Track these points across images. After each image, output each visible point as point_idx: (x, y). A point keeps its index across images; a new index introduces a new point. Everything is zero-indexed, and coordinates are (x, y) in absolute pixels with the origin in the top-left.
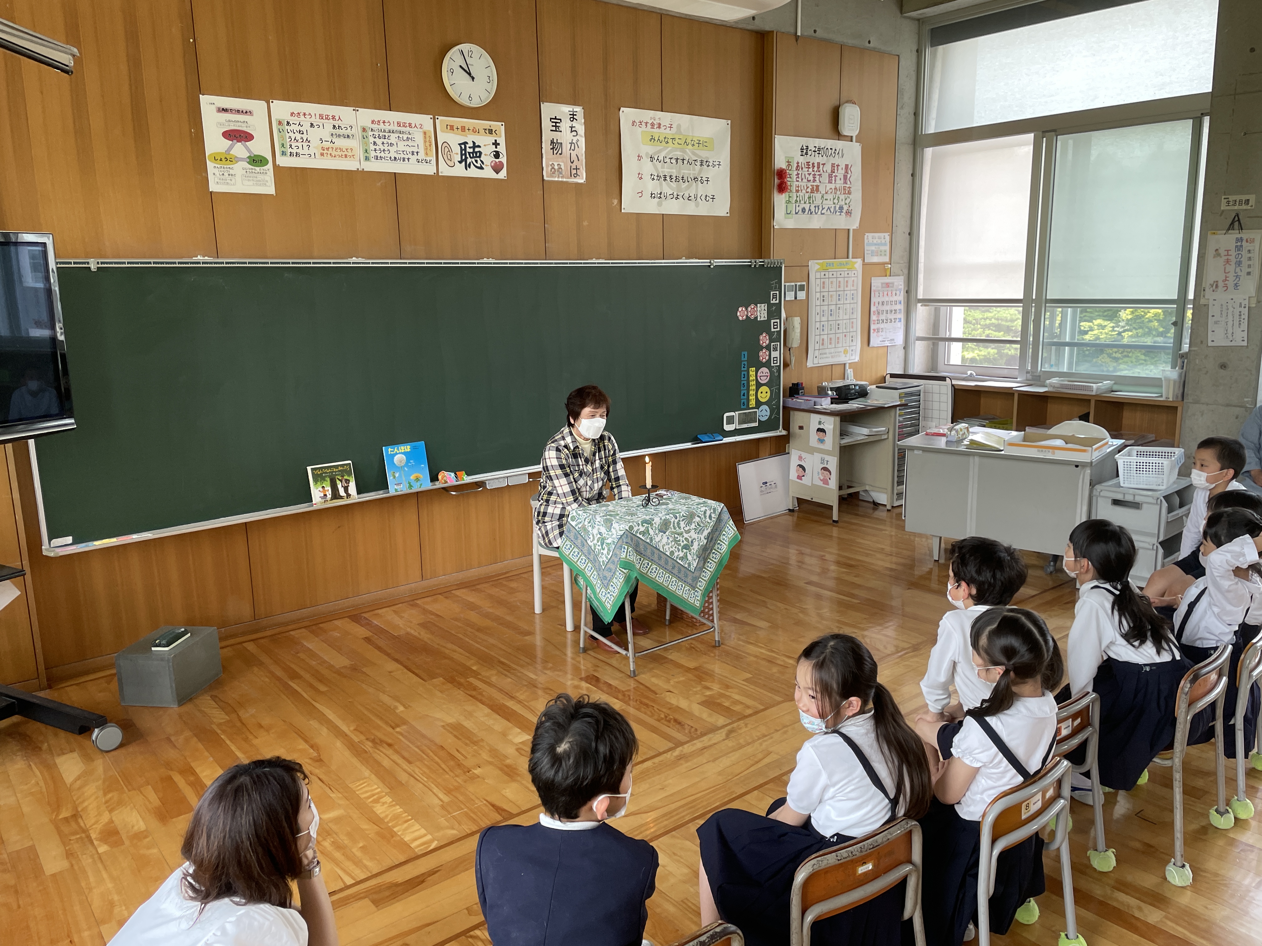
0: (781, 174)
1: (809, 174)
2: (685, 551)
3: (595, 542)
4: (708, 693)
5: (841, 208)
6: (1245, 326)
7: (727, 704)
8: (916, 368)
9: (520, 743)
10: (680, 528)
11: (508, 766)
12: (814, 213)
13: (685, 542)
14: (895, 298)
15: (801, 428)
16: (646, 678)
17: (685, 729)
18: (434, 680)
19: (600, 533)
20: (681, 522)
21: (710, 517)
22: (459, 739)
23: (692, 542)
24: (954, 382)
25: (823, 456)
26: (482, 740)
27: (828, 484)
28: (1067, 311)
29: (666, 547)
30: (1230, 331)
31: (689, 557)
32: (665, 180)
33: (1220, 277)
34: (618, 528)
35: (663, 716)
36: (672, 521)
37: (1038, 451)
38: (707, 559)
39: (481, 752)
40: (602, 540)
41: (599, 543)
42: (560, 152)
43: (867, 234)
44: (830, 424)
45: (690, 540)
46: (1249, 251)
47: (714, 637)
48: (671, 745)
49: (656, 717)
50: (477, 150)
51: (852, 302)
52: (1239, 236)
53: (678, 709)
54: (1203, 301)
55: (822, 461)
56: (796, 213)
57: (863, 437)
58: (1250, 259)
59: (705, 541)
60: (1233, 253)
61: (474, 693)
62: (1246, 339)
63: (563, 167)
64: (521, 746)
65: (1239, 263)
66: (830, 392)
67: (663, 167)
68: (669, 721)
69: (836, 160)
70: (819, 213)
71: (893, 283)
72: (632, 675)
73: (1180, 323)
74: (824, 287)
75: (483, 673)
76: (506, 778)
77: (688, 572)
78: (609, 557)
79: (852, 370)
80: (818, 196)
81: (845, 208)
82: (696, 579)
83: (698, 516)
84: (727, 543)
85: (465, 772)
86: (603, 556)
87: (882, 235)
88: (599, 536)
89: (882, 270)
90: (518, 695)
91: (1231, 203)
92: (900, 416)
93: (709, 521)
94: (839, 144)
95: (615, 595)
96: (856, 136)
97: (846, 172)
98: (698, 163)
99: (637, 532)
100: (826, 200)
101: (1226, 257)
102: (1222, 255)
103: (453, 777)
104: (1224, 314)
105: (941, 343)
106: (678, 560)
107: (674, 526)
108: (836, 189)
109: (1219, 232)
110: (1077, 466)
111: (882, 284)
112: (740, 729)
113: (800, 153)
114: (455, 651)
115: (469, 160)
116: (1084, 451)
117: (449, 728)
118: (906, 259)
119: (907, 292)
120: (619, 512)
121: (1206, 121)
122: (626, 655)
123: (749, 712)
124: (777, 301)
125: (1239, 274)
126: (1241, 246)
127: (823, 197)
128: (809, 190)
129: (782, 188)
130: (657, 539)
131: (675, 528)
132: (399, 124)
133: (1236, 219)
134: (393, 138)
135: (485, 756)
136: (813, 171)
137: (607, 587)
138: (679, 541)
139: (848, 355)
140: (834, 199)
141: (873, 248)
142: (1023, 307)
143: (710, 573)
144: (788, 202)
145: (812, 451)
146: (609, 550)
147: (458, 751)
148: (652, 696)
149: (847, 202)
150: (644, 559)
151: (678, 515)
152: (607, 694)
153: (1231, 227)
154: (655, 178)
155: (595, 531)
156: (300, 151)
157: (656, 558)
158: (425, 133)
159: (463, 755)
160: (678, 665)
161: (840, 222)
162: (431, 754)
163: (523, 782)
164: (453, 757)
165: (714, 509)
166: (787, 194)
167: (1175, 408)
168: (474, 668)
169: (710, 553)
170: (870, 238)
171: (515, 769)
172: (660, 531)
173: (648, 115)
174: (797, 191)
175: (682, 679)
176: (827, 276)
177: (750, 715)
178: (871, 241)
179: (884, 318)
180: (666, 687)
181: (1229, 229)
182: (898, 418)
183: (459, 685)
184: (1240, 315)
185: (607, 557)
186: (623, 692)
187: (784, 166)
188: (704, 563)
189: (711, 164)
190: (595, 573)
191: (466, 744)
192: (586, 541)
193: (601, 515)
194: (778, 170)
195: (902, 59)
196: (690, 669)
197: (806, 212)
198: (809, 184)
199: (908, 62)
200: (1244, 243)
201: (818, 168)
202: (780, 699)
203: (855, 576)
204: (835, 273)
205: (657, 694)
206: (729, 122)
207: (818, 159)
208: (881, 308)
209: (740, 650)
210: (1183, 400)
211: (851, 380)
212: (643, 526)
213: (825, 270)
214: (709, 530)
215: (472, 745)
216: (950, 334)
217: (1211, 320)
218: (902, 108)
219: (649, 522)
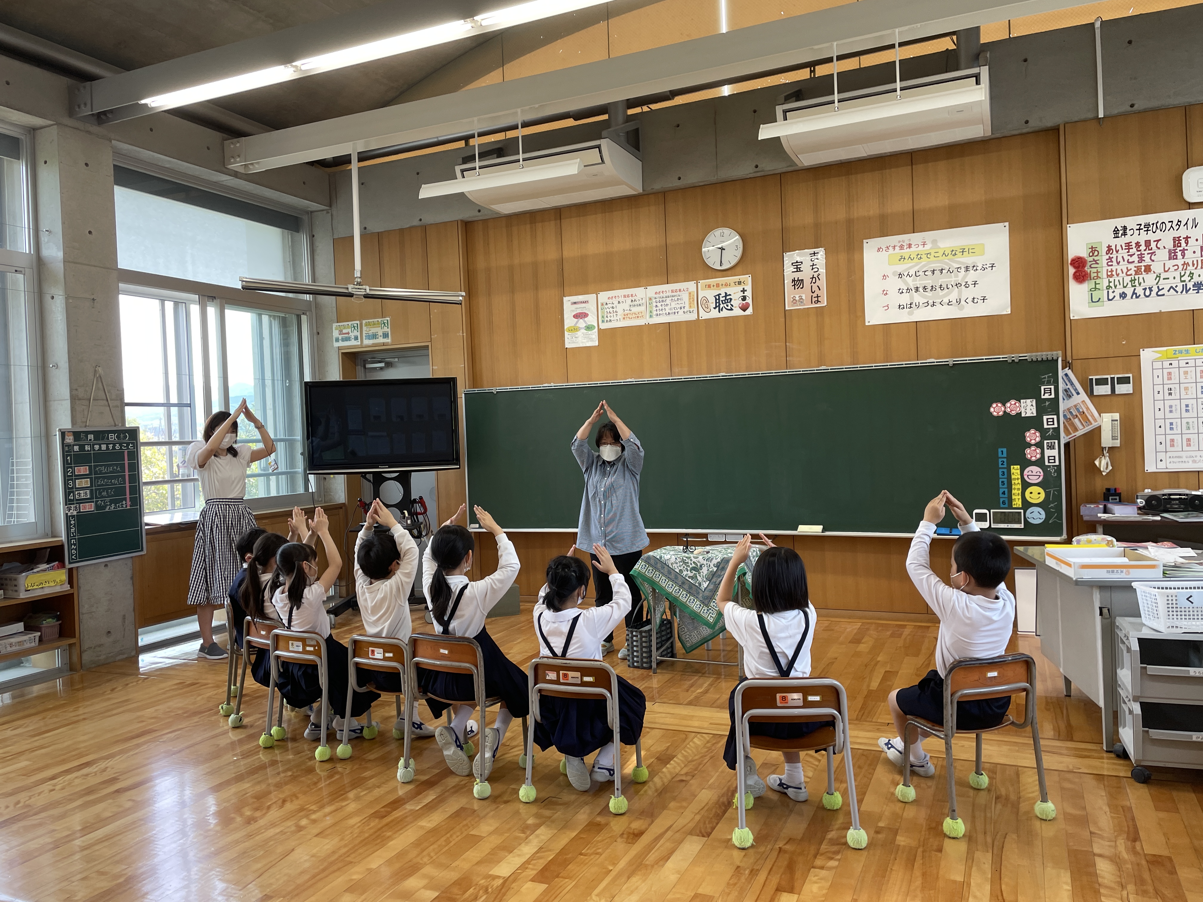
0: (1079, 263)
1: (1132, 255)
5: (1198, 285)
12: (1142, 296)
31: (699, 578)
32: (917, 291)
42: (801, 286)
50: (728, 297)
56: (1110, 300)
63: (804, 298)
67: (914, 281)
69: (1184, 233)
70: (1154, 295)
74: (1169, 379)
80: (1150, 276)
94: (1186, 214)
98: (963, 269)
100: (1166, 279)
108: (1185, 264)
113: (1112, 236)
115: (722, 306)
124: (1053, 396)
127: (1159, 276)
128: (1132, 272)
129: (1081, 277)
132: (672, 291)
134: (668, 301)
136: (1139, 251)
140: (1182, 276)
144: (1095, 289)
154: (904, 291)
156: (612, 319)
158: (690, 293)
166: (1092, 281)
173: (896, 240)
174: (1110, 276)
176: (1175, 366)
187: (1084, 254)
189: (979, 268)
194: (1073, 258)
197: (1128, 297)
198: (1132, 266)
201: (1148, 246)
206: (1007, 224)
207: (1145, 237)
213: (1172, 358)
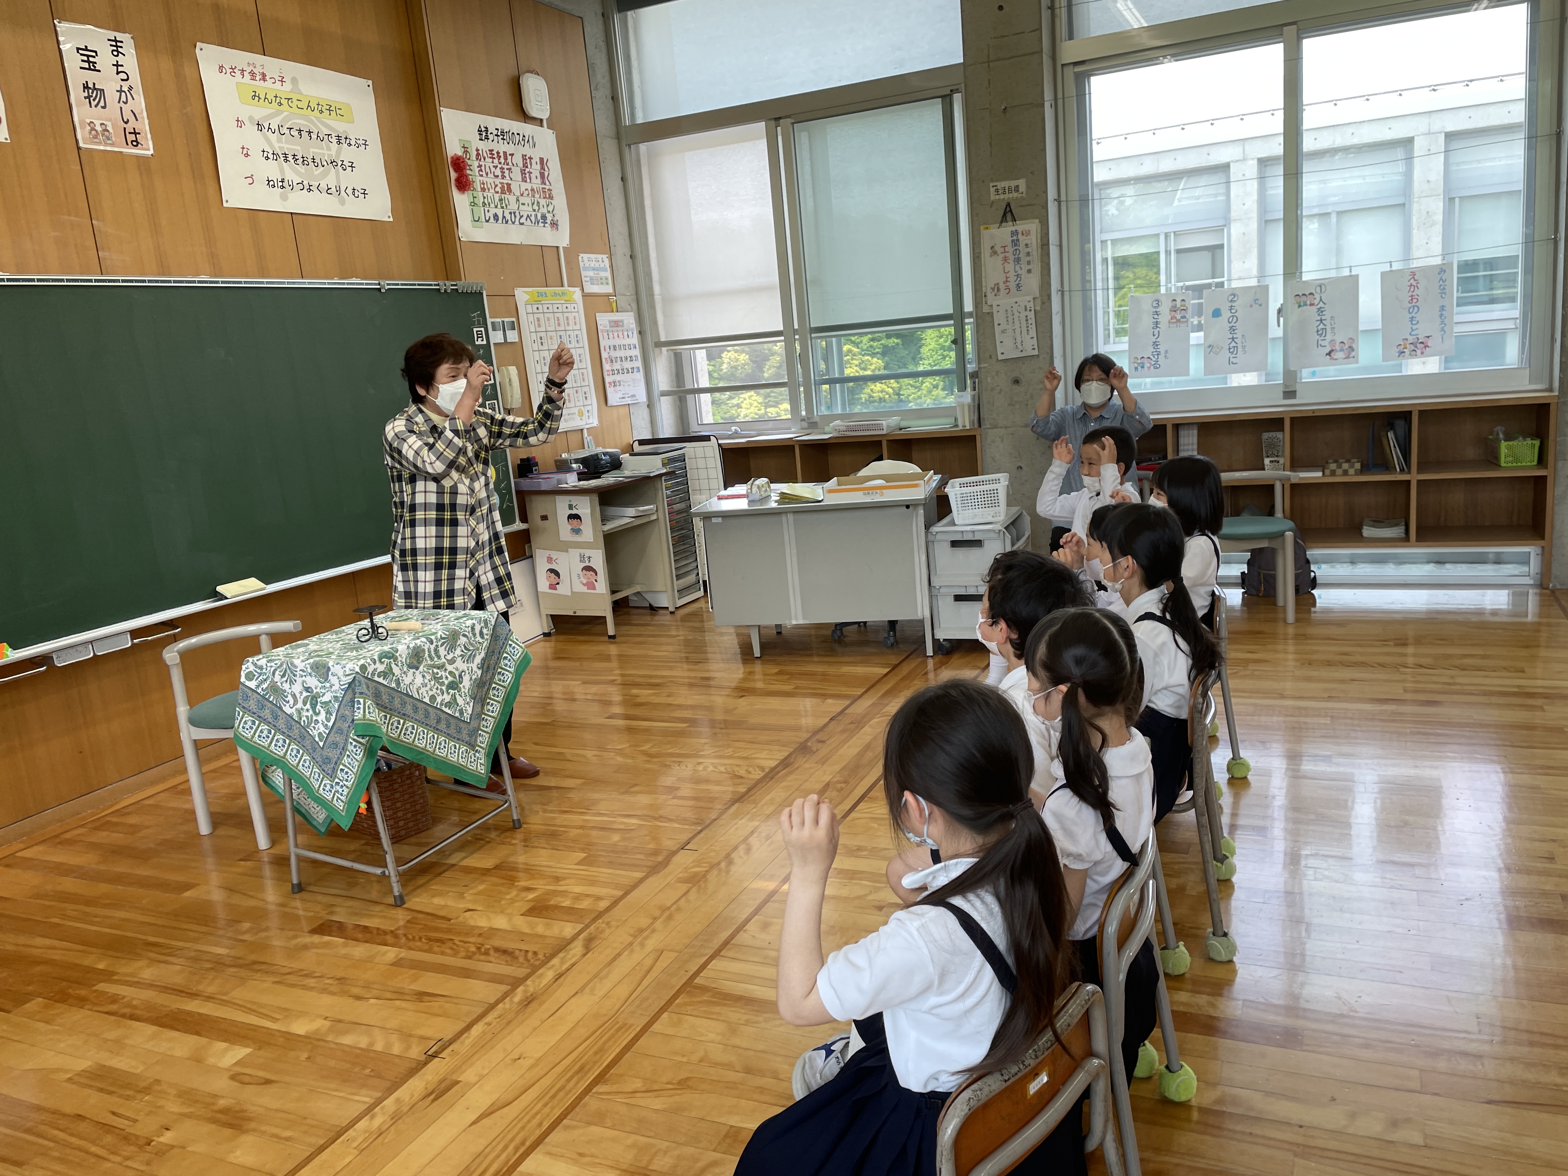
0: (459, 164)
1: (496, 167)
2: (452, 692)
3: (300, 705)
4: (531, 896)
5: (544, 217)
6: (1033, 333)
7: (567, 903)
8: (667, 430)
9: (236, 1064)
10: (439, 657)
11: (225, 1111)
12: (510, 222)
13: (450, 679)
14: (627, 341)
15: (544, 518)
16: (420, 901)
17: (517, 958)
18: (27, 1005)
19: (307, 689)
20: (440, 649)
21: (481, 634)
22: (110, 1093)
23: (460, 676)
24: (720, 442)
25: (582, 551)
26: (158, 1081)
27: (594, 589)
28: (832, 342)
29: (423, 690)
30: (1019, 340)
31: (460, 701)
32: (286, 160)
33: (1001, 280)
34: (340, 673)
35: (473, 949)
36: (426, 647)
37: (864, 494)
38: (485, 699)
39: (161, 1103)
40: (313, 700)
41: (308, 706)
42: (102, 103)
43: (581, 255)
44: (585, 507)
45: (457, 674)
46: (1027, 245)
47: (512, 815)
48: (504, 988)
49: (463, 954)
51: (577, 346)
52: (1014, 229)
53: (493, 931)
54: (986, 309)
55: (582, 558)
56: (487, 221)
57: (628, 520)
58: (1028, 254)
59: (479, 672)
60: (1010, 249)
61: (114, 1007)
62: (1036, 347)
63: (110, 128)
64: (239, 1069)
65: (1018, 260)
66: (574, 466)
67: (279, 141)
68: (486, 953)
69: (528, 151)
70: (517, 222)
71: (622, 321)
72: (399, 903)
73: (960, 341)
74: (539, 326)
75: (122, 970)
76: (228, 1132)
77: (462, 725)
78: (330, 724)
79: (591, 437)
80: (512, 198)
81: (549, 217)
82: (474, 733)
83: (464, 635)
84: (512, 670)
85: (141, 1147)
86: (320, 725)
87: (600, 256)
88: (305, 694)
89: (605, 303)
90: (200, 988)
91: (1000, 192)
92: (667, 488)
93: (481, 641)
94: (527, 129)
95: (349, 784)
96: (547, 119)
97: (543, 168)
98: (334, 140)
99: (373, 674)
100: (523, 204)
101: (1003, 255)
102: (999, 252)
103: (120, 1164)
104: (1010, 321)
105: (690, 397)
106: (443, 708)
107: (430, 656)
108: (532, 190)
109: (992, 226)
110: (908, 507)
111: (610, 322)
112: (602, 932)
113: (478, 137)
114: (54, 948)
116: (916, 486)
117: (83, 1080)
118: (632, 290)
119: (640, 333)
120: (331, 650)
121: (957, 99)
122: (384, 873)
123: (603, 905)
124: (485, 342)
125: (1020, 272)
126: (1018, 240)
127: (518, 200)
128: (498, 189)
129: (463, 184)
130: (407, 680)
131: (432, 659)
133: (1008, 209)
135: (174, 1107)
136: (500, 163)
137: (332, 775)
138: (441, 678)
139: (583, 418)
140: (533, 204)
141: (591, 273)
142: (784, 341)
143: (492, 720)
144: (473, 204)
145: (565, 547)
146: (328, 713)
147: (114, 1113)
148: (443, 925)
149: (550, 208)
150: (391, 715)
151: (433, 637)
152: (366, 942)
153: (1004, 219)
154: (270, 156)
155: (297, 688)
157: (409, 709)
159: (127, 1118)
160: (469, 870)
161: (545, 236)
162: (62, 1135)
163: (263, 1128)
164: (108, 1128)
165: (486, 622)
166: (470, 192)
167: (972, 439)
168: (101, 966)
169: (488, 689)
170: (586, 259)
171: (243, 1111)
172: (410, 666)
173: (242, 58)
174: (483, 190)
175: (481, 887)
176: (541, 310)
177: (608, 909)
178: (587, 265)
179: (619, 367)
180: (462, 905)
181: (1002, 222)
182: (665, 492)
183: (81, 1002)
184: (1027, 320)
185: (326, 726)
186: (392, 932)
187: (460, 153)
188: (483, 706)
189: (353, 143)
190: (306, 757)
191: (128, 1098)
192: (280, 708)
193: (302, 658)
194: (452, 158)
195: (586, 23)
196: (488, 870)
197: (500, 221)
198: (498, 181)
199: (594, 28)
200: (1020, 236)
201: (506, 159)
202: (639, 875)
203: (668, 696)
204: (550, 306)
205: (449, 920)
206: (370, 82)
207: (502, 147)
208: (614, 354)
209: (554, 825)
210: (980, 426)
211: (592, 449)
212: (382, 663)
213: (537, 302)
214: (483, 655)
215: (139, 1096)
216: (698, 385)
217: (997, 330)
218: (596, 89)
219: (391, 656)
